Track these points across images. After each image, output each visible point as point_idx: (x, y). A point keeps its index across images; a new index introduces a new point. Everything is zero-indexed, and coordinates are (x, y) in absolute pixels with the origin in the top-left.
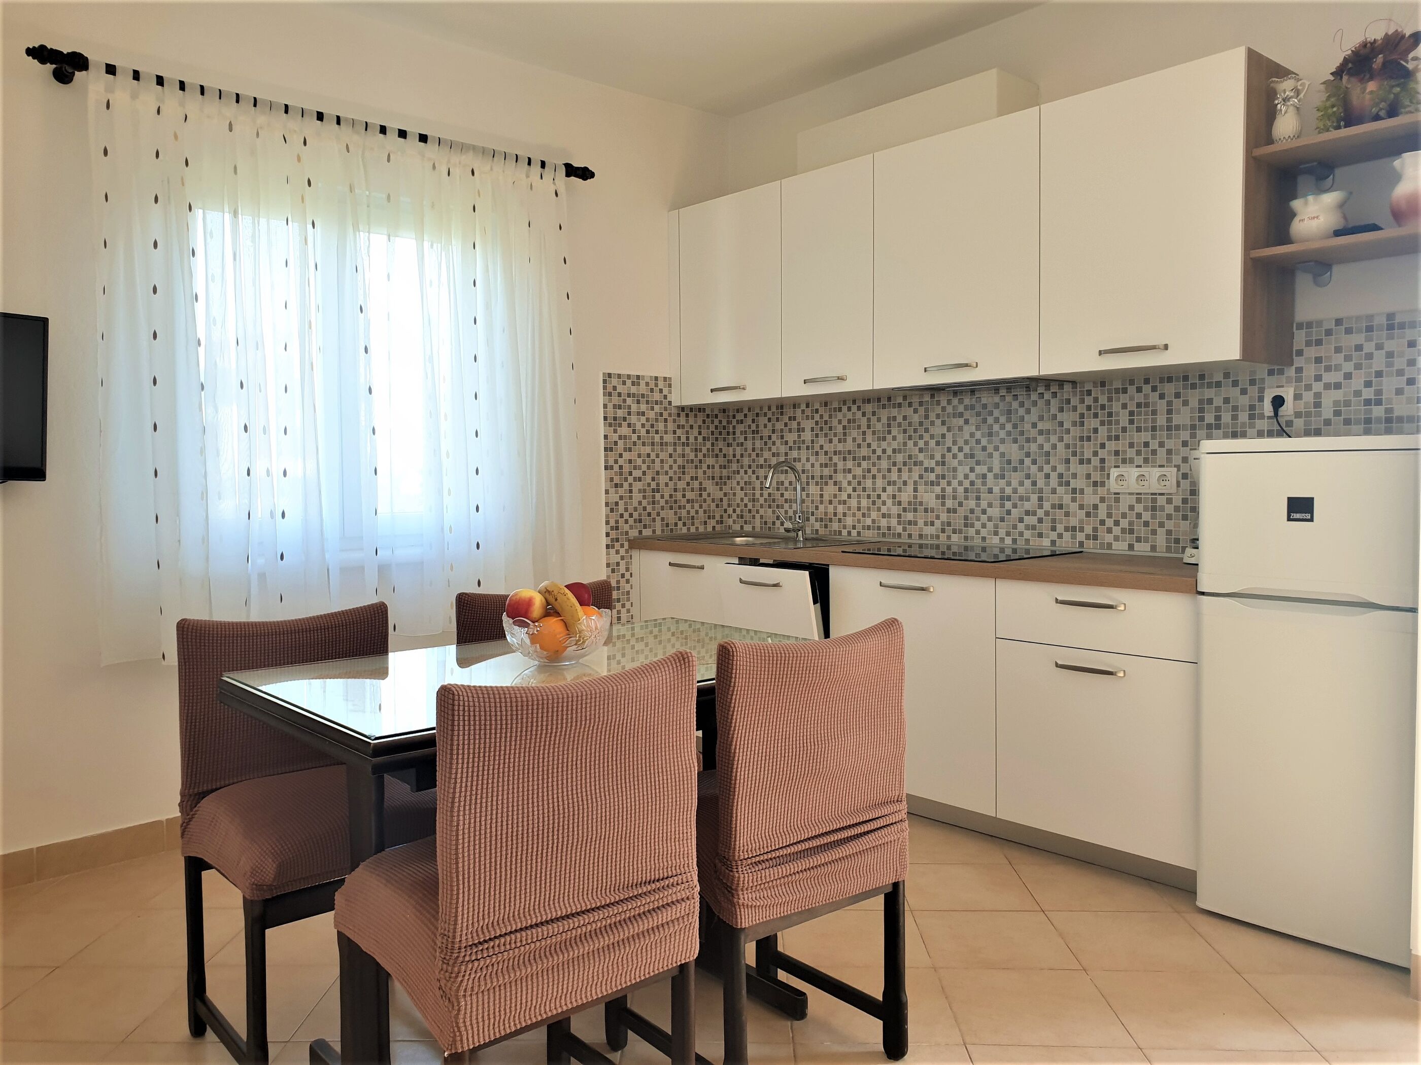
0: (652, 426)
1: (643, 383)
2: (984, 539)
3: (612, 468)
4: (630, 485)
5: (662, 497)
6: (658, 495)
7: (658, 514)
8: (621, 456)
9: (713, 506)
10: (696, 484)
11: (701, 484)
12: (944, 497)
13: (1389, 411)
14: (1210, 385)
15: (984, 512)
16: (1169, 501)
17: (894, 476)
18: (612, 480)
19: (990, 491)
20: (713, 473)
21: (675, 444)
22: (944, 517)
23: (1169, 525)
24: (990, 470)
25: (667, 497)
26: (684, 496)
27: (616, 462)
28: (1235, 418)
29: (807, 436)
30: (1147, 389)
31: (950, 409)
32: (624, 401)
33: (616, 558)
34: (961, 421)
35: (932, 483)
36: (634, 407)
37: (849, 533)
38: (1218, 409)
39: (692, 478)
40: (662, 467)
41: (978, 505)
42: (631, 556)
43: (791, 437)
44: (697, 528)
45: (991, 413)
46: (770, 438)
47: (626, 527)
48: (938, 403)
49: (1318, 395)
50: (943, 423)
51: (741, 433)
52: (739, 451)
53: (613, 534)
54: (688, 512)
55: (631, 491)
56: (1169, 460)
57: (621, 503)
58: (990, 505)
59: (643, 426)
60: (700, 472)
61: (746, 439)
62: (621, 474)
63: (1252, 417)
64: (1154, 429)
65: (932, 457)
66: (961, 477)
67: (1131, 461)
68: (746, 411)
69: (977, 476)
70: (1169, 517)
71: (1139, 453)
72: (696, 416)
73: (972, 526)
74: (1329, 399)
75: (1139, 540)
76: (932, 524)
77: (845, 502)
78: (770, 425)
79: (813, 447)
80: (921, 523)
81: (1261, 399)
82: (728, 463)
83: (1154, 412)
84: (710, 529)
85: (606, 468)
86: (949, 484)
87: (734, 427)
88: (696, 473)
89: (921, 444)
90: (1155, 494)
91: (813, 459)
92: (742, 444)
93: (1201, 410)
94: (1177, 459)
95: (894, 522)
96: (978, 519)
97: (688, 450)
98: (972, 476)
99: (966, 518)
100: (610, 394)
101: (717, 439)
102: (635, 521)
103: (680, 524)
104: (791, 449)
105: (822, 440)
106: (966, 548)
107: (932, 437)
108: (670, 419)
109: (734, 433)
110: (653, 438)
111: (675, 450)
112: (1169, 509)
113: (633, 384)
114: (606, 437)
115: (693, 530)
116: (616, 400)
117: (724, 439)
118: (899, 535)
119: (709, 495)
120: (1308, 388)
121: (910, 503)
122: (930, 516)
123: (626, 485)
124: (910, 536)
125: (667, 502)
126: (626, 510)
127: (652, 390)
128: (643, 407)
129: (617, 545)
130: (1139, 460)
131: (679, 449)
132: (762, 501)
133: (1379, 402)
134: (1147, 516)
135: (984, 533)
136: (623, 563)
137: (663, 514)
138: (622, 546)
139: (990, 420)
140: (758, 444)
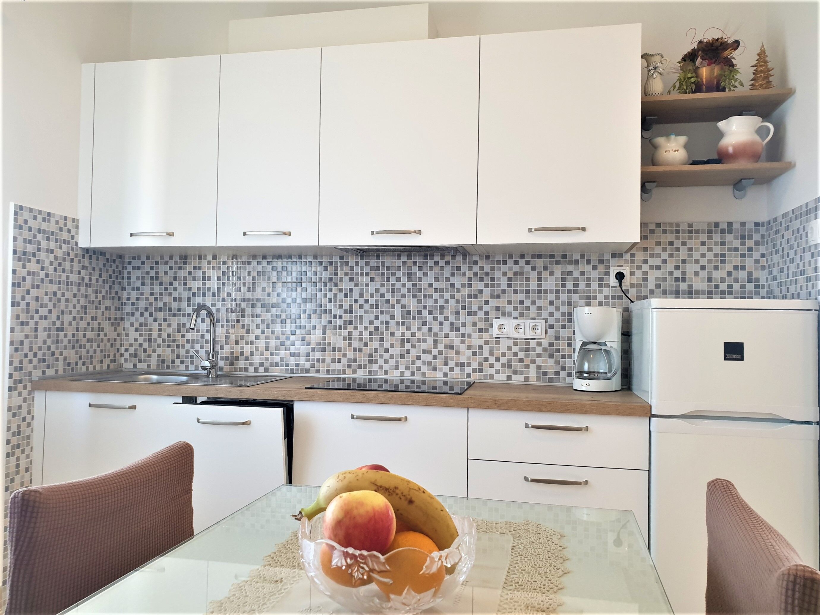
0: (60, 265)
1: (53, 220)
2: (386, 373)
3: (18, 304)
4: (36, 323)
5: (66, 336)
6: (61, 334)
7: (61, 354)
8: (28, 292)
9: (109, 345)
10: (95, 324)
11: (99, 324)
12: (350, 339)
13: (690, 286)
14: (570, 262)
15: (387, 351)
16: (539, 344)
17: (303, 321)
18: (18, 317)
19: (392, 334)
20: (110, 314)
21: (79, 284)
22: (350, 355)
23: (539, 361)
24: (393, 318)
25: (70, 336)
26: (85, 335)
27: (23, 298)
28: (588, 286)
29: (213, 284)
30: (522, 262)
31: (357, 269)
32: (35, 236)
33: (18, 401)
34: (366, 279)
35: (340, 328)
36: (44, 244)
37: (256, 370)
38: (576, 279)
39: (92, 319)
40: (67, 307)
41: (381, 345)
42: (33, 397)
43: (195, 285)
44: (95, 367)
45: (394, 274)
46: (171, 284)
47: (30, 368)
48: (347, 263)
49: (645, 273)
50: (351, 280)
51: (138, 278)
52: (134, 295)
53: (17, 375)
54: (88, 352)
55: (36, 330)
56: (539, 315)
57: (26, 342)
58: (392, 345)
59: (51, 263)
60: (99, 312)
61: (143, 284)
62: (28, 311)
63: (600, 286)
64: (527, 291)
65: (341, 306)
66: (366, 322)
67: (510, 314)
68: (144, 258)
69: (382, 323)
70: (539, 356)
71: (515, 308)
72: (98, 259)
73: (376, 362)
74: (653, 275)
75: (515, 372)
76: (339, 361)
77: (252, 343)
78: (171, 273)
79: (219, 295)
80: (328, 360)
81: (607, 274)
82: (122, 305)
83: (528, 280)
84: (105, 367)
85: (13, 304)
86: (356, 328)
87: (129, 273)
88: (96, 313)
89: (330, 295)
90: (528, 339)
91: (219, 305)
92: (138, 289)
93: (564, 280)
94: (545, 314)
95: (302, 360)
96: (381, 356)
97: (90, 290)
98: (377, 323)
99: (370, 356)
100: (21, 228)
101: (114, 283)
102: (39, 361)
103: (80, 363)
104: (194, 294)
105: (229, 288)
106: (370, 380)
107: (341, 290)
108: (76, 260)
109: (129, 278)
110: (60, 276)
111: (79, 290)
112: (539, 350)
113: (44, 220)
114: (14, 272)
115: (91, 368)
116: (26, 234)
117: (120, 283)
118: (308, 371)
119: (105, 335)
120: (639, 268)
121: (319, 344)
122: (337, 355)
123: (32, 323)
124: (318, 371)
125: (69, 341)
126: (31, 349)
127: (61, 229)
128: (52, 245)
129: (20, 387)
130: (515, 314)
131: (83, 289)
132: (159, 341)
133: (684, 280)
134: (521, 355)
135: (386, 367)
136: (25, 406)
137: (65, 353)
138: (25, 387)
139: (393, 279)
140: (157, 289)
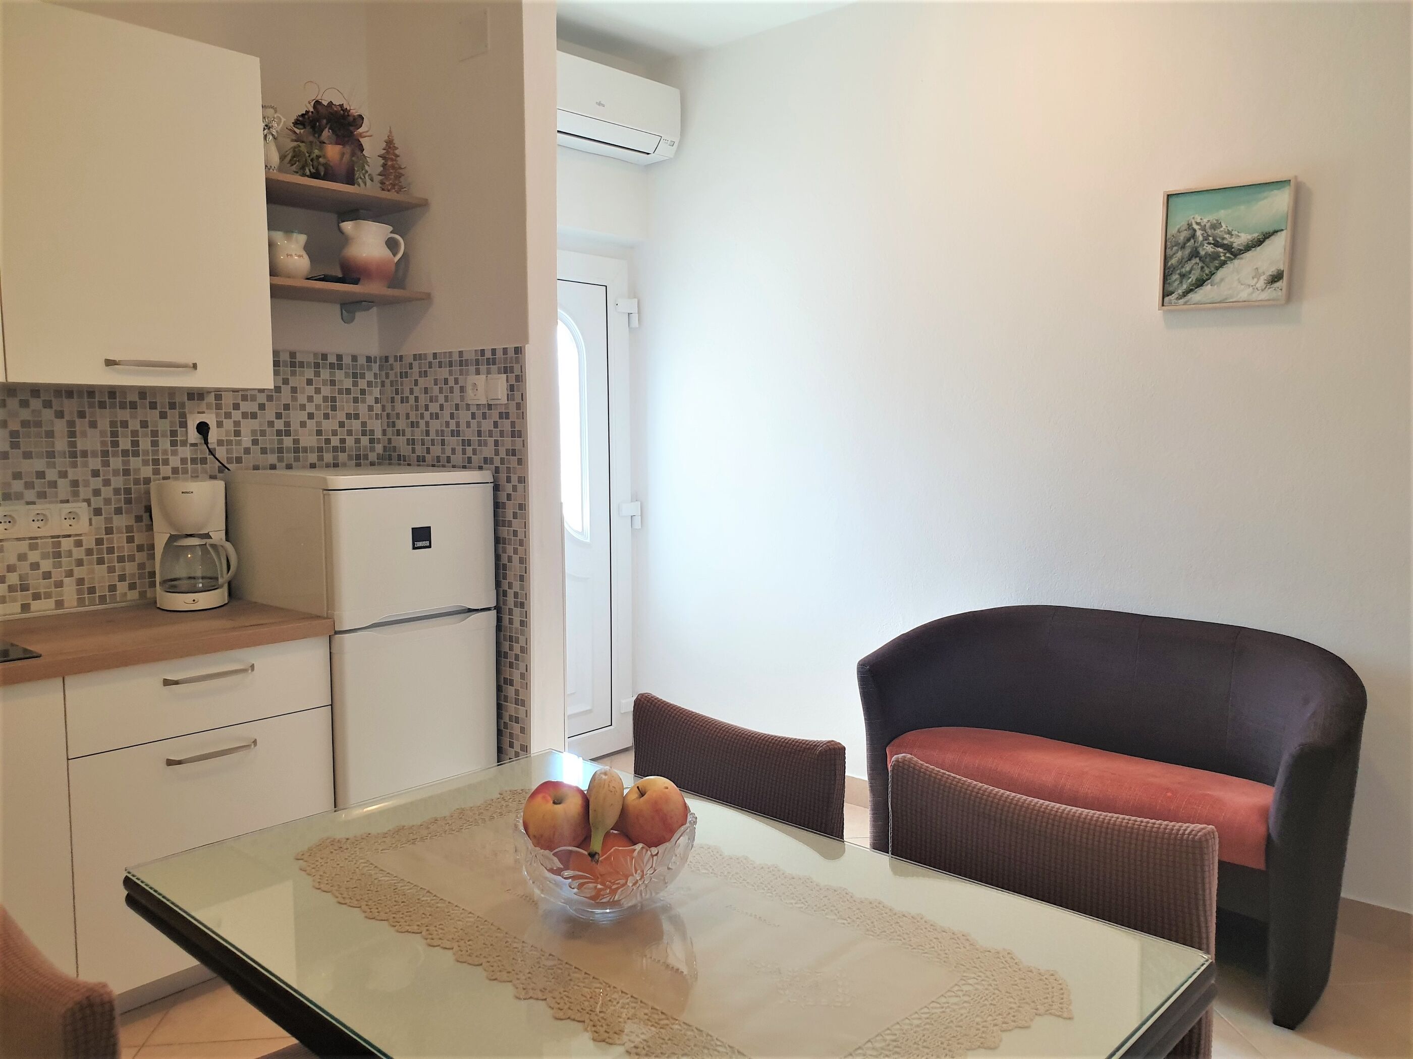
13: (296, 441)
14: (123, 406)
16: (79, 544)
23: (78, 572)
28: (155, 444)
30: (36, 403)
38: (135, 433)
49: (237, 424)
56: (76, 494)
63: (174, 444)
64: (51, 455)
67: (19, 496)
70: (80, 563)
71: (29, 485)
74: (247, 427)
75: (36, 597)
81: (184, 425)
83: (50, 434)
90: (58, 537)
93: (114, 434)
94: (84, 492)
112: (79, 553)
120: (228, 415)
130: (30, 495)
133: (288, 433)
134: (46, 565)
